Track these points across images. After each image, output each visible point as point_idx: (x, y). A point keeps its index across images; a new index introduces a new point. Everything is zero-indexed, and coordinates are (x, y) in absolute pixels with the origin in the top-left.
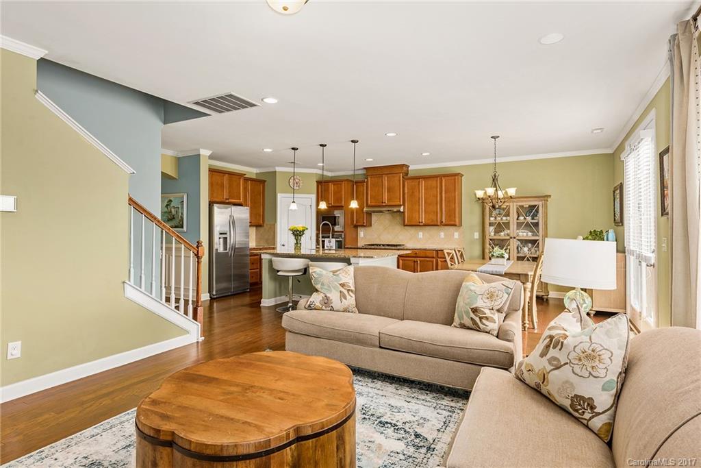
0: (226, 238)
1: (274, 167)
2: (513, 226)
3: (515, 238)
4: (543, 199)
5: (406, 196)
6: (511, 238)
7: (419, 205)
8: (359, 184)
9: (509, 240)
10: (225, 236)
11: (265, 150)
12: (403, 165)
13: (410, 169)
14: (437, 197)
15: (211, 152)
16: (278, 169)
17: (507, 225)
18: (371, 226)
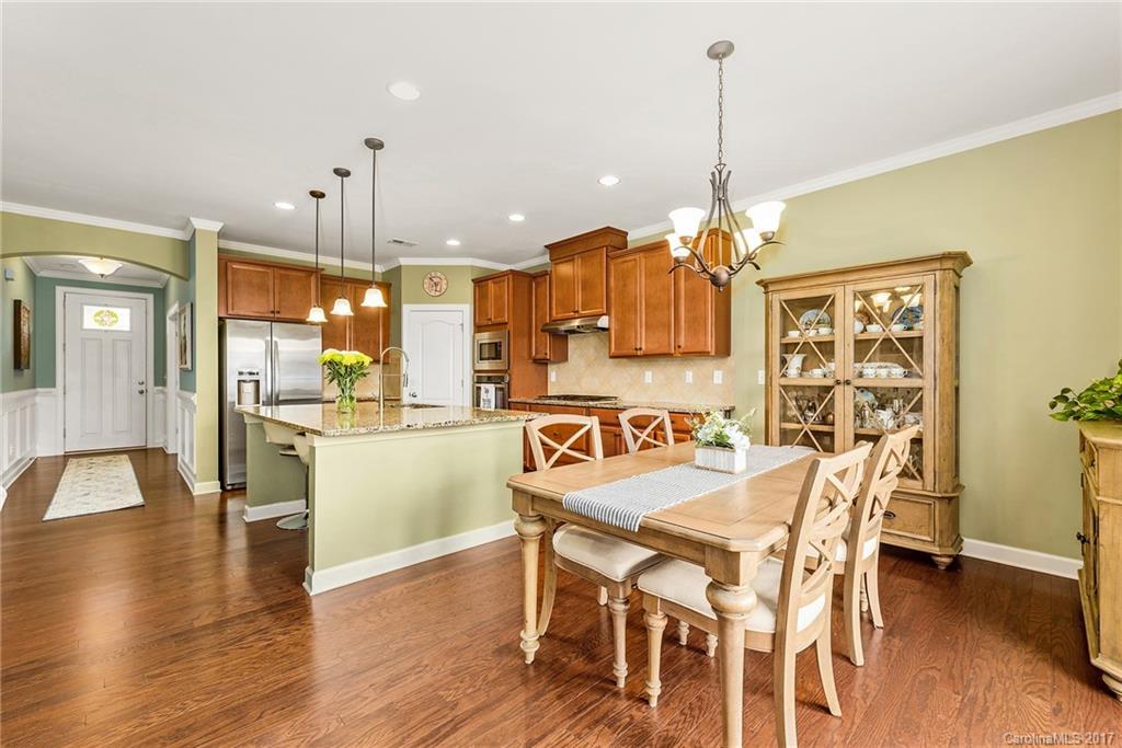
0: (258, 381)
1: (395, 258)
2: (844, 350)
3: (848, 383)
4: (937, 265)
5: (613, 295)
6: (838, 382)
7: (636, 314)
8: (539, 280)
9: (831, 388)
10: (255, 378)
11: (277, 205)
12: (608, 231)
13: (629, 238)
14: (669, 290)
15: (222, 224)
16: (403, 261)
17: (827, 348)
18: (566, 360)
